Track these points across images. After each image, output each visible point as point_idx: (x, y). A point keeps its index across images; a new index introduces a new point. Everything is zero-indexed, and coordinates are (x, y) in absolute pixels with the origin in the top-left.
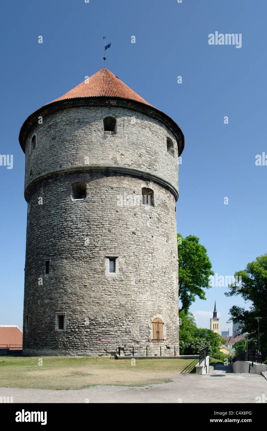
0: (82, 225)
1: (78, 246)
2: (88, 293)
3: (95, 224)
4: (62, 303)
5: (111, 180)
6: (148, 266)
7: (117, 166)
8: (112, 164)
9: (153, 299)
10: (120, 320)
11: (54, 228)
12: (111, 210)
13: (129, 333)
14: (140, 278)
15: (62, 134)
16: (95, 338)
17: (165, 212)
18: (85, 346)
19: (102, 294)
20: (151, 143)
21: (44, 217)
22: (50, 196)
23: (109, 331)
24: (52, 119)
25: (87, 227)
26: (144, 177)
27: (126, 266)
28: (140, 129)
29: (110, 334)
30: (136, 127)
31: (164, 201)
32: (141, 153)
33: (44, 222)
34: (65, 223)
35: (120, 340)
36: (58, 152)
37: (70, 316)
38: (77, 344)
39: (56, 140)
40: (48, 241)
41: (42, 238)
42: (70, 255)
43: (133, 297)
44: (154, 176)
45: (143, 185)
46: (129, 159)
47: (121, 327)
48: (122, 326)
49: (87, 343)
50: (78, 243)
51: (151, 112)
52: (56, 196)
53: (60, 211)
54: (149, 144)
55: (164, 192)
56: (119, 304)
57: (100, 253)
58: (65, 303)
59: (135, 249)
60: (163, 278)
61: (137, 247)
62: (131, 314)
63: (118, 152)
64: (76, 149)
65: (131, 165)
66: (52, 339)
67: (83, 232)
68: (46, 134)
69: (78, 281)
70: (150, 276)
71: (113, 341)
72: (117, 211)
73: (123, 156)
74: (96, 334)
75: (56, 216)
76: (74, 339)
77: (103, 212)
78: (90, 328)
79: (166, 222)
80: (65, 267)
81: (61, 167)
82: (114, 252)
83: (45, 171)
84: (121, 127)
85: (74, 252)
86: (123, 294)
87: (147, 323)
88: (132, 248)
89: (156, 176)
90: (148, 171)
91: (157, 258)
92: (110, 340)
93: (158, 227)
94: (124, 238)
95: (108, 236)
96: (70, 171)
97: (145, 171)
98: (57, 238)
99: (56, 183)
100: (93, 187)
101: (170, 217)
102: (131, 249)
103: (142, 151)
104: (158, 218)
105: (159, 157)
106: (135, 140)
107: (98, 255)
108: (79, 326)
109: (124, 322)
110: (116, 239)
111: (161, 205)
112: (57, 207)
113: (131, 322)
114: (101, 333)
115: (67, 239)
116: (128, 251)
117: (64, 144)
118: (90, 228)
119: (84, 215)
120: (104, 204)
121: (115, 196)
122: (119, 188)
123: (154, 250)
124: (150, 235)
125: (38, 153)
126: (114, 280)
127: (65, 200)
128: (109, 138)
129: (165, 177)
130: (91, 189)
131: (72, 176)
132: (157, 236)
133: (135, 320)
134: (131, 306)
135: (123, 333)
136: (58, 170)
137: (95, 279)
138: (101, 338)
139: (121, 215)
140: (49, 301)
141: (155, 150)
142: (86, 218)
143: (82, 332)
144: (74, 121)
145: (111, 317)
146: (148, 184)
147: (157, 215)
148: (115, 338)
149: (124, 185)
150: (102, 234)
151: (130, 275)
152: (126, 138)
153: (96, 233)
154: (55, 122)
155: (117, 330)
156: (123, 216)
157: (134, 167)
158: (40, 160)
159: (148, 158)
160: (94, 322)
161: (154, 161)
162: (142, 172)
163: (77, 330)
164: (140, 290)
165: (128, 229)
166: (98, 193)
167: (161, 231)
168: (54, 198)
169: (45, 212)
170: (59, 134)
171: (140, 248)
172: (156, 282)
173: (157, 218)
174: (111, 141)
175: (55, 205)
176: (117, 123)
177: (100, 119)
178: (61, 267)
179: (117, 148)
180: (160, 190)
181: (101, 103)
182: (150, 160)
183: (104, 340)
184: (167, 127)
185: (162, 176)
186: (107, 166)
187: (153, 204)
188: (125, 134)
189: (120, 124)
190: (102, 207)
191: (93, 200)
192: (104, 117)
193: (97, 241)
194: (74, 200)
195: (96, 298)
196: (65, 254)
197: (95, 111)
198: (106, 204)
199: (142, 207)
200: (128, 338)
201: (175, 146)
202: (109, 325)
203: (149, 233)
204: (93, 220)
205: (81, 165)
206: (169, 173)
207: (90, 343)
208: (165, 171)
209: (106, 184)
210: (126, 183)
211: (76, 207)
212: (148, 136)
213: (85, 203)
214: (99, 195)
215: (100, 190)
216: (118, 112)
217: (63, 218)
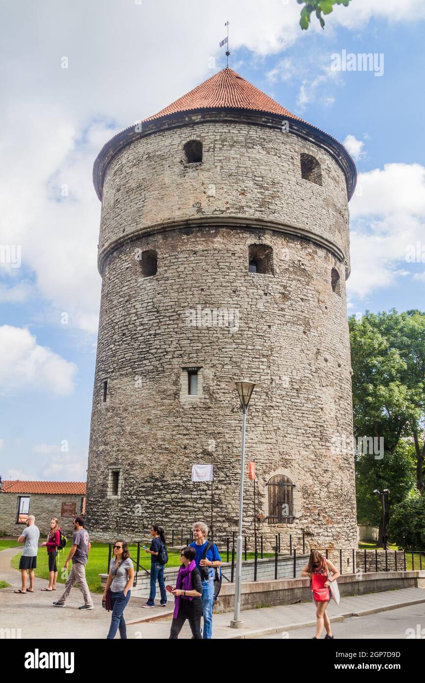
0: (148, 319)
1: (142, 353)
2: (152, 432)
3: (168, 314)
4: (118, 450)
5: (194, 240)
6: (258, 379)
7: (202, 216)
8: (192, 213)
9: (269, 441)
11: (116, 327)
12: (192, 289)
13: (218, 503)
15: (127, 181)
16: (159, 513)
17: (298, 280)
19: (174, 433)
20: (265, 170)
21: (106, 311)
22: (114, 277)
23: (183, 500)
24: (118, 161)
25: (156, 321)
26: (253, 226)
27: (215, 382)
28: (244, 150)
29: (185, 506)
30: (235, 148)
31: (296, 262)
32: (246, 189)
34: (127, 318)
35: (202, 517)
36: (123, 209)
37: (127, 473)
38: (133, 523)
39: (121, 191)
40: (107, 349)
42: (131, 370)
43: (227, 436)
44: (271, 222)
45: (252, 240)
46: (221, 202)
47: (204, 493)
48: (206, 491)
49: (148, 521)
50: (142, 348)
51: (264, 119)
52: (120, 276)
54: (262, 170)
55: (299, 247)
56: (201, 450)
57: (173, 363)
58: (122, 451)
59: (234, 351)
60: (292, 400)
61: (237, 348)
62: (223, 468)
63: (205, 193)
64: (144, 199)
65: (226, 211)
66: (103, 512)
67: (149, 330)
68: (112, 184)
69: (139, 411)
70: (264, 397)
71: (189, 517)
72: (202, 290)
73: (211, 199)
74: (162, 506)
75: (118, 308)
76: (130, 513)
77: (180, 294)
78: (154, 494)
79: (302, 299)
80: (124, 390)
81: (124, 230)
82: (196, 359)
84: (210, 153)
85: (137, 363)
86: (210, 432)
87: (255, 485)
88: (227, 350)
89: (276, 221)
90: (258, 215)
91: (278, 365)
92: (184, 517)
93: (282, 310)
94: (214, 334)
95: (187, 332)
96: (136, 236)
97: (252, 217)
98: (117, 344)
99: (121, 256)
100: (167, 255)
101: (312, 289)
102: (226, 352)
103: (247, 185)
104: (283, 294)
105: (281, 190)
106: (234, 168)
107: (170, 366)
108: (137, 491)
110: (199, 337)
111: (291, 269)
112: (120, 294)
113: (223, 482)
114: (170, 503)
115: (130, 343)
116: (221, 356)
117: (129, 196)
118: (161, 322)
119: (152, 302)
120: (181, 280)
121: (200, 264)
122: (206, 250)
123: (272, 350)
124: (265, 324)
126: (193, 408)
127: (129, 281)
128: (190, 173)
129: (295, 221)
130: (164, 258)
131: (139, 243)
132: (281, 324)
133: (231, 479)
134: (224, 453)
135: (208, 503)
136: (121, 236)
137: (164, 408)
138: (169, 512)
139: (209, 295)
140: (103, 447)
141: (274, 179)
142: (155, 306)
143: (142, 501)
144: (142, 158)
145: (187, 474)
146: (262, 238)
147: (280, 288)
148: (194, 513)
149: (216, 246)
150: (176, 330)
151: (222, 398)
152: (219, 168)
153: (168, 330)
154: (121, 164)
155: (197, 499)
156: (213, 296)
157: (230, 213)
159: (258, 194)
160: (159, 484)
161: (270, 197)
162: (245, 219)
163: (134, 497)
166: (173, 264)
167: (290, 316)
168: (118, 280)
170: (123, 182)
171: (242, 349)
172: (277, 408)
173: (280, 293)
174: (193, 178)
175: (118, 291)
176: (203, 148)
177: (178, 146)
178: (120, 390)
179: (202, 188)
180: (288, 244)
181: (178, 122)
182: (263, 197)
183: (174, 516)
184: (302, 137)
185: (289, 219)
186: (186, 218)
187: (273, 271)
188: (216, 162)
189: (208, 148)
190: (179, 286)
191: (165, 275)
192: (184, 142)
193: (170, 343)
194: (141, 279)
195: (164, 440)
196: (124, 367)
197: (171, 136)
198: (184, 281)
199: (249, 278)
200: (217, 512)
201: (323, 166)
202: (183, 488)
203: (262, 321)
204: (164, 308)
205: (149, 223)
206: (306, 213)
207: (152, 521)
208: (295, 212)
209: (186, 248)
210: (219, 242)
211: (143, 290)
212: (258, 158)
213: (154, 283)
214: (174, 267)
215: (176, 258)
216: (206, 131)
217: (126, 310)
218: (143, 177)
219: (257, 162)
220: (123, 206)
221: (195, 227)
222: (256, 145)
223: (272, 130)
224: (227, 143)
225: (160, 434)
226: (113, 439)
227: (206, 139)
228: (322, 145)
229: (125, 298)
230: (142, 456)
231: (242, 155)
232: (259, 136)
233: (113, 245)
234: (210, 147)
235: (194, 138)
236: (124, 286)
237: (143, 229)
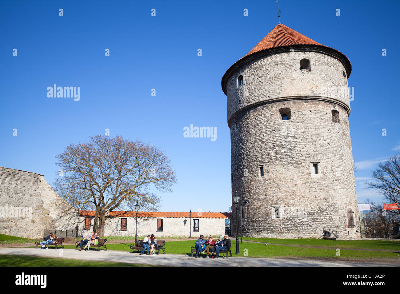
0: (289, 140)
1: (288, 155)
2: (299, 190)
3: (300, 138)
4: (277, 198)
5: (310, 105)
7: (314, 95)
8: (309, 93)
10: (325, 210)
11: (266, 142)
12: (311, 128)
13: (331, 220)
14: (336, 178)
15: (268, 73)
16: (306, 225)
18: (298, 231)
19: (310, 191)
20: (335, 77)
21: (255, 134)
22: (260, 118)
23: (317, 219)
24: (258, 62)
25: (294, 141)
26: (333, 102)
27: (326, 169)
28: (327, 67)
29: (318, 221)
30: (324, 66)
31: (345, 119)
33: (255, 138)
34: (275, 138)
38: (292, 229)
39: (263, 78)
40: (261, 152)
41: (255, 150)
42: (281, 162)
43: (332, 192)
44: (339, 101)
45: (332, 108)
47: (325, 216)
49: (300, 228)
50: (287, 153)
51: (334, 54)
52: (265, 118)
53: (270, 129)
55: (345, 113)
56: (323, 198)
57: (306, 160)
58: (280, 198)
61: (332, 155)
62: (332, 206)
63: (314, 84)
64: (281, 83)
67: (290, 145)
68: (253, 73)
69: (289, 181)
70: (343, 176)
72: (316, 128)
73: (317, 87)
74: (307, 222)
75: (267, 133)
76: (289, 225)
77: (306, 129)
79: (347, 135)
80: (278, 171)
81: (269, 97)
82: (317, 159)
83: (255, 100)
84: (314, 66)
85: (285, 159)
86: (325, 190)
87: (343, 212)
92: (318, 226)
93: (344, 140)
94: (323, 148)
95: (311, 147)
96: (276, 100)
98: (269, 150)
99: (264, 109)
100: (296, 111)
102: (328, 156)
103: (330, 83)
106: (325, 75)
107: (305, 162)
109: (328, 212)
110: (317, 149)
111: (344, 122)
112: (267, 127)
113: (333, 211)
114: (311, 220)
115: (278, 150)
116: (326, 158)
118: (296, 141)
120: (305, 123)
121: (313, 117)
122: (316, 111)
123: (343, 156)
125: (247, 87)
126: (318, 180)
127: (274, 121)
128: (306, 74)
130: (294, 112)
131: (278, 103)
132: (344, 146)
133: (335, 210)
134: (332, 199)
135: (328, 220)
136: (267, 99)
137: (303, 179)
138: (311, 224)
139: (319, 131)
142: (292, 134)
144: (277, 63)
145: (317, 208)
146: (335, 107)
147: (342, 130)
148: (322, 224)
149: (319, 109)
150: (306, 145)
151: (329, 176)
152: (319, 74)
153: (302, 145)
154: (261, 64)
155: (323, 218)
156: (321, 132)
164: (337, 188)
165: (325, 141)
166: (299, 115)
168: (263, 120)
169: (256, 131)
170: (266, 73)
171: (334, 155)
173: (342, 132)
174: (308, 77)
175: (266, 125)
176: (311, 63)
177: (297, 61)
178: (275, 171)
179: (313, 82)
181: (298, 49)
183: (313, 226)
185: (344, 100)
186: (307, 95)
187: (339, 122)
188: (317, 71)
190: (305, 126)
191: (296, 120)
192: (301, 59)
193: (303, 151)
194: (281, 121)
195: (305, 194)
196: (277, 161)
197: (293, 55)
198: (307, 124)
199: (334, 125)
200: (332, 224)
202: (316, 214)
203: (339, 144)
204: (298, 135)
205: (286, 95)
207: (302, 228)
209: (306, 109)
210: (320, 107)
211: (284, 126)
212: (332, 71)
213: (291, 123)
214: (301, 117)
215: (301, 113)
216: (311, 55)
217: (274, 135)
218: (279, 73)
219: (332, 73)
220: (267, 85)
221: (310, 99)
222: (331, 65)
224: (321, 63)
225: (302, 191)
226: (273, 193)
227: (311, 59)
229: (272, 129)
230: (294, 200)
231: (327, 69)
232: (332, 61)
234: (314, 63)
235: (305, 58)
236: (270, 123)
237: (282, 98)
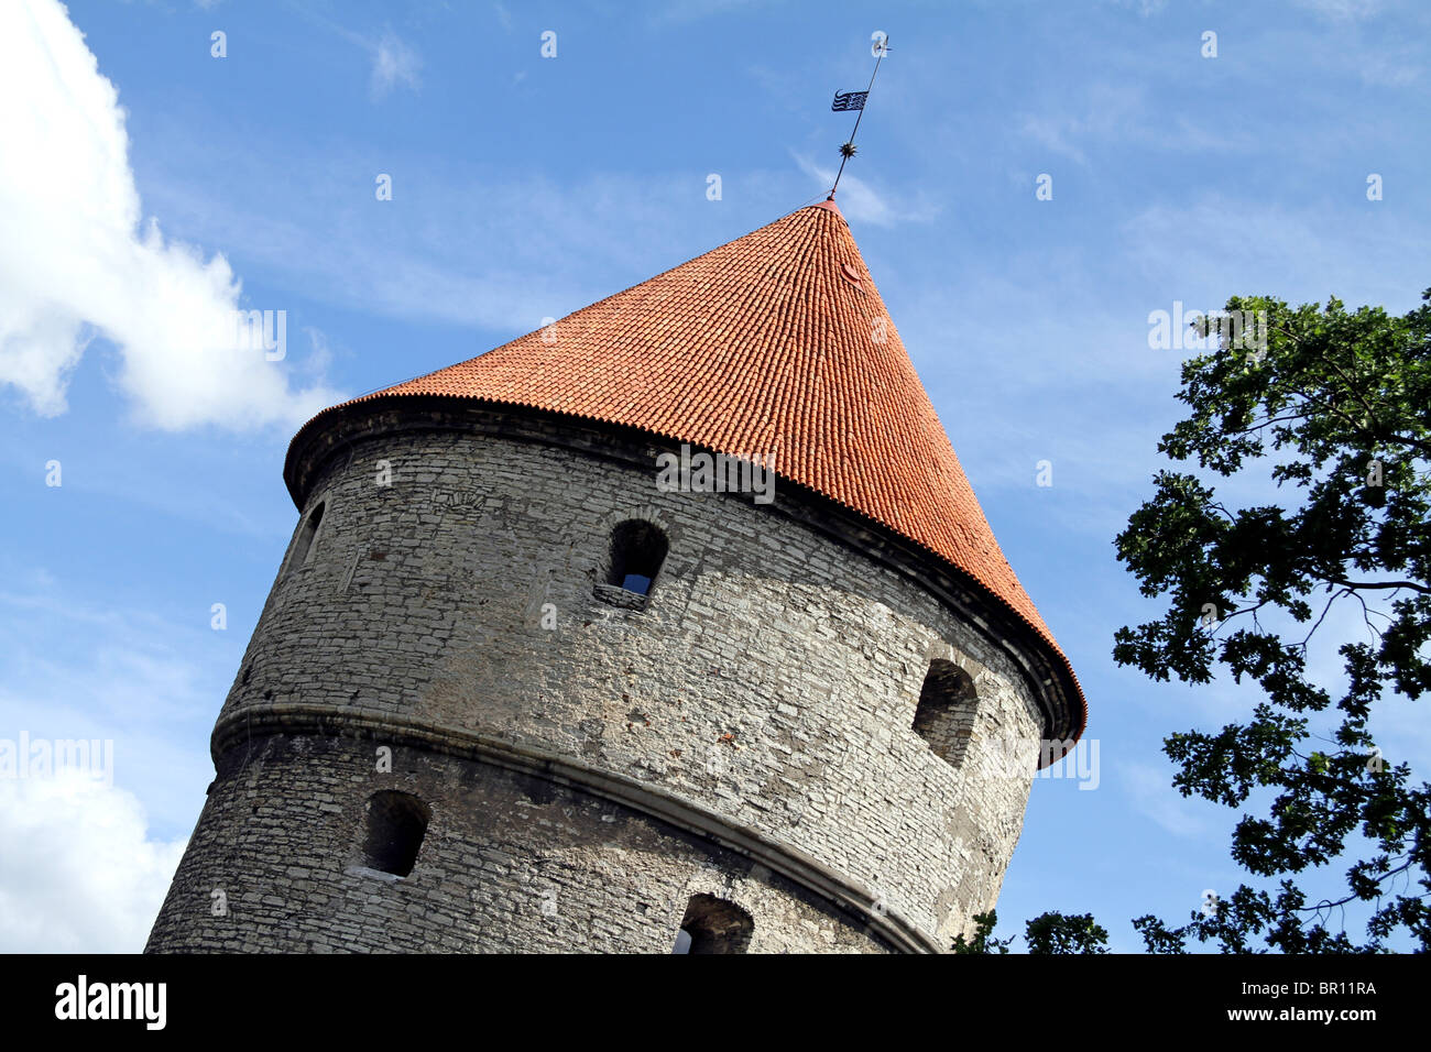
5: (549, 824)
7: (594, 767)
8: (572, 747)
15: (414, 548)
20: (814, 687)
22: (273, 816)
24: (405, 461)
26: (723, 843)
28: (777, 608)
30: (755, 595)
32: (742, 727)
33: (203, 929)
36: (372, 626)
39: (384, 565)
44: (777, 849)
45: (706, 881)
46: (662, 745)
52: (294, 824)
53: (280, 902)
54: (806, 685)
63: (626, 698)
64: (445, 634)
65: (664, 776)
68: (360, 518)
73: (638, 725)
75: (257, 919)
81: (355, 697)
83: (292, 692)
84: (680, 584)
89: (790, 850)
90: (746, 818)
96: (384, 731)
97: (732, 818)
99: (315, 762)
100: (456, 835)
103: (750, 718)
105: (837, 760)
106: (732, 656)
112: (277, 882)
117: (405, 598)
120: (473, 927)
122: (571, 868)
125: (302, 594)
127: (320, 856)
128: (604, 622)
129: (845, 862)
130: (444, 840)
136: (341, 709)
141: (829, 721)
144: (484, 502)
146: (735, 883)
149: (604, 865)
152: (689, 638)
154: (411, 478)
157: (674, 787)
158: (296, 631)
159: (770, 755)
161: (800, 774)
162: (712, 817)
166: (465, 870)
168: (281, 832)
170: (405, 542)
174: (609, 639)
175: (274, 867)
176: (667, 560)
177: (599, 521)
179: (624, 682)
180: (803, 920)
181: (625, 450)
182: (781, 767)
184: (954, 611)
185: (829, 853)
186: (548, 755)
188: (689, 618)
189: (679, 565)
191: (432, 894)
192: (620, 517)
194: (360, 870)
197: (588, 481)
198: (480, 934)
201: (986, 707)
205: (437, 719)
206: (884, 845)
208: (855, 835)
209: (518, 838)
210: (614, 859)
211: (352, 908)
212: (807, 645)
213: (394, 902)
214: (466, 880)
215: (480, 856)
216: (695, 509)
217: (282, 942)
218: (467, 565)
219: (802, 656)
220: (378, 617)
221: (564, 787)
222: (816, 604)
223: (878, 569)
227: (682, 536)
228: (1005, 642)
229: (290, 905)
231: (767, 621)
232: (836, 577)
233: (303, 718)
234: (687, 566)
235: (651, 515)
236: (297, 865)
237: (412, 726)
